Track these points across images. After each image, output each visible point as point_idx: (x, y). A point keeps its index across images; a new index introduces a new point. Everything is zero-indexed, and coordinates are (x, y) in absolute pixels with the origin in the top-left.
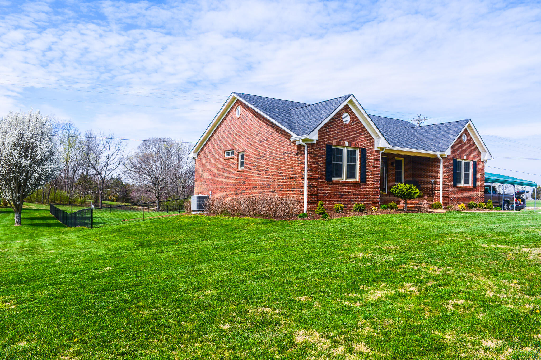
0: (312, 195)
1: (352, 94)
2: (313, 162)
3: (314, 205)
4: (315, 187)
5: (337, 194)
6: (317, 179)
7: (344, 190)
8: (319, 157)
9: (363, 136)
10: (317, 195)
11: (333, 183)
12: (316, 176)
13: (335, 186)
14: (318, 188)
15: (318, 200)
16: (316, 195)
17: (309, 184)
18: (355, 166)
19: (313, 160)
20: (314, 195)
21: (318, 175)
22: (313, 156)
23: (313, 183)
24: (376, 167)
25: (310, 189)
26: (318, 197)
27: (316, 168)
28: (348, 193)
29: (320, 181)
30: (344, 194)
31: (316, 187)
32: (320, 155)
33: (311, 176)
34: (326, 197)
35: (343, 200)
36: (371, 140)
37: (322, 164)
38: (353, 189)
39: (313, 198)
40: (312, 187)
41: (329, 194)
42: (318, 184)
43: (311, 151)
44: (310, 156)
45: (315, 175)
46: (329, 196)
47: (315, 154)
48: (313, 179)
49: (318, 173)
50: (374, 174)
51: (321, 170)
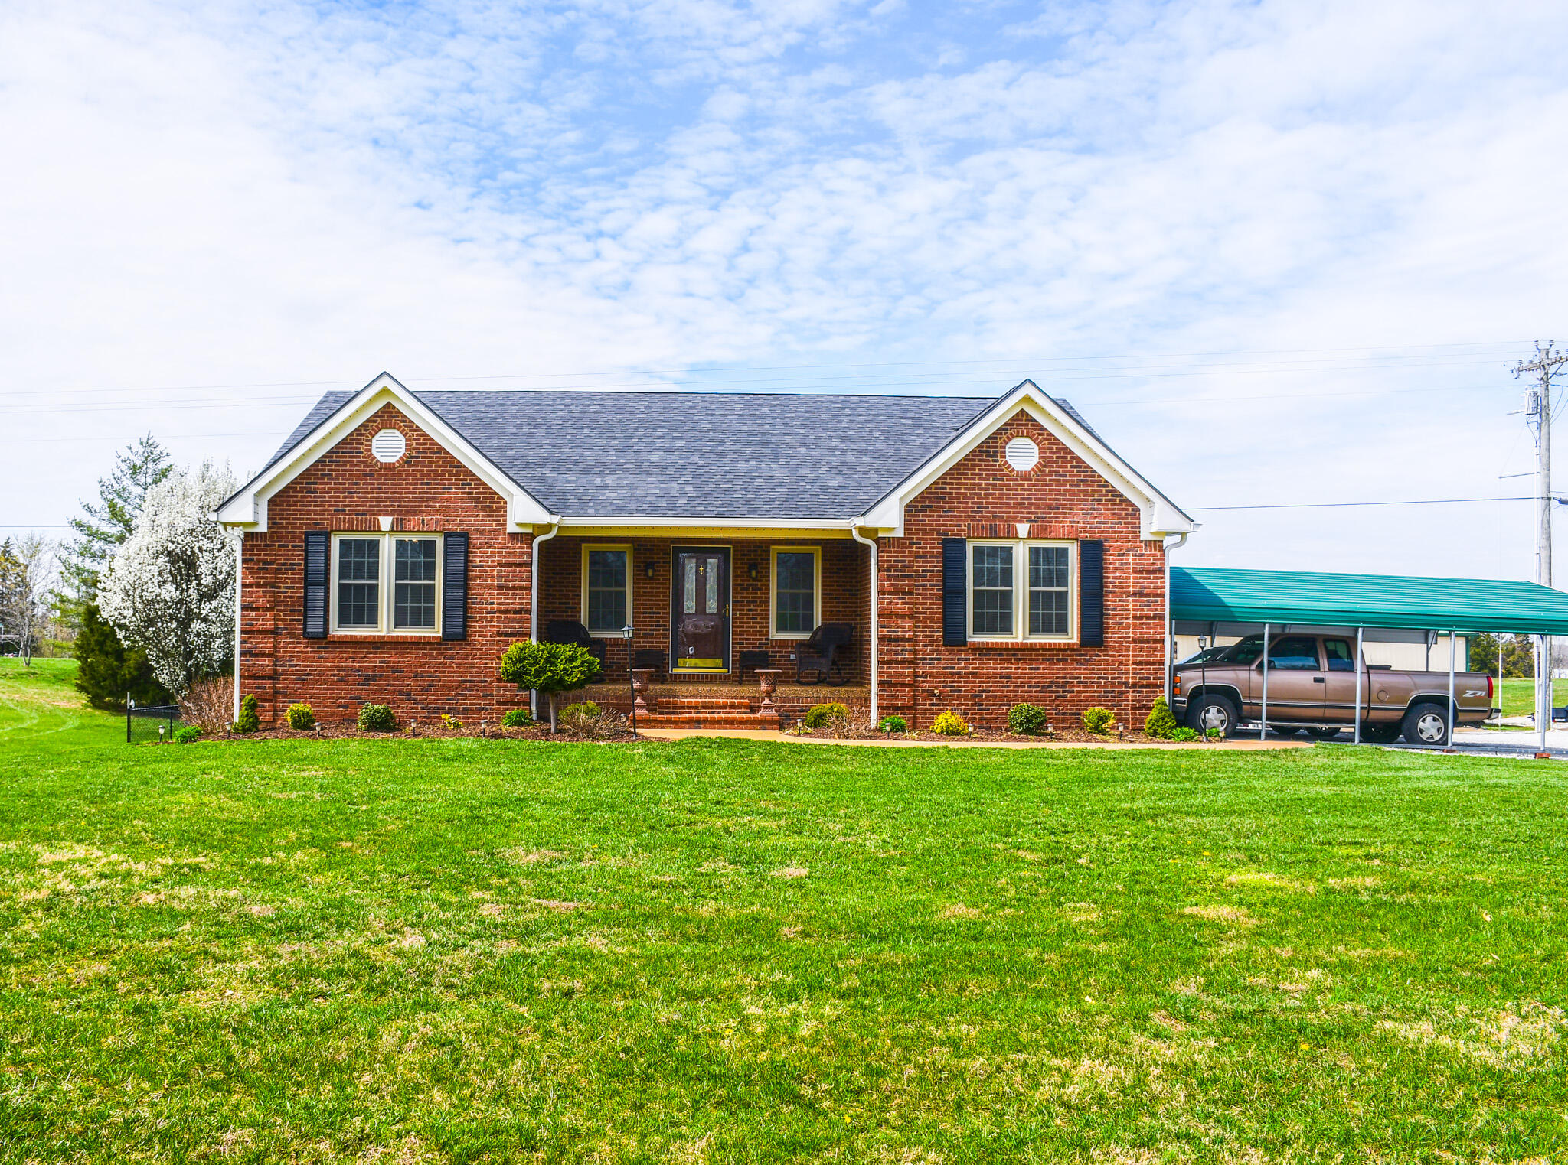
0: (255, 677)
1: (385, 373)
2: (258, 585)
3: (263, 706)
4: (265, 655)
5: (345, 676)
6: (274, 632)
7: (374, 662)
8: (279, 570)
9: (456, 494)
10: (274, 677)
11: (334, 642)
12: (269, 625)
13: (340, 652)
14: (276, 657)
15: (277, 692)
16: (270, 678)
17: (246, 648)
18: (426, 590)
19: (259, 578)
20: (263, 678)
21: (276, 620)
22: (259, 569)
23: (256, 643)
24: (508, 588)
25: (247, 661)
26: (276, 683)
27: (268, 601)
28: (393, 672)
29: (285, 638)
31: (268, 655)
32: (285, 565)
33: (254, 625)
34: (308, 684)
36: (495, 505)
37: (293, 588)
38: (410, 661)
39: (259, 688)
40: (256, 655)
41: (319, 675)
42: (275, 648)
43: (251, 555)
44: (247, 568)
45: (267, 620)
46: (318, 680)
47: (265, 562)
48: (260, 632)
49: (276, 616)
50: (501, 611)
51: (286, 606)
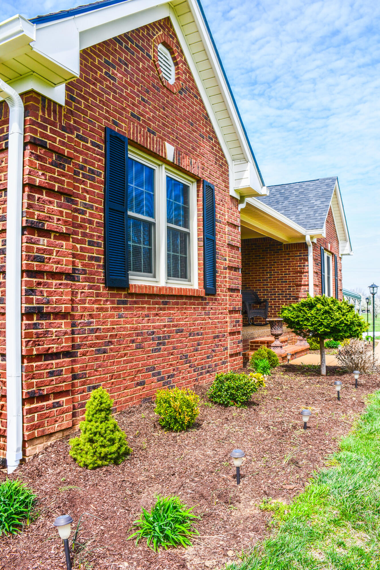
0: (47, 355)
3: (59, 405)
4: (59, 315)
6: (70, 276)
8: (77, 173)
10: (70, 353)
11: (132, 295)
12: (65, 262)
14: (73, 317)
15: (74, 377)
16: (67, 354)
17: (29, 301)
18: (186, 236)
19: (52, 178)
21: (74, 256)
23: (50, 294)
25: (35, 326)
26: (73, 362)
27: (66, 222)
29: (83, 288)
30: (165, 338)
31: (64, 316)
32: (83, 168)
33: (42, 260)
34: (109, 358)
35: (164, 361)
37: (91, 208)
39: (51, 374)
42: (72, 301)
43: (43, 135)
44: (38, 158)
45: (61, 256)
47: (60, 155)
48: (53, 275)
49: (74, 248)
51: (84, 235)
